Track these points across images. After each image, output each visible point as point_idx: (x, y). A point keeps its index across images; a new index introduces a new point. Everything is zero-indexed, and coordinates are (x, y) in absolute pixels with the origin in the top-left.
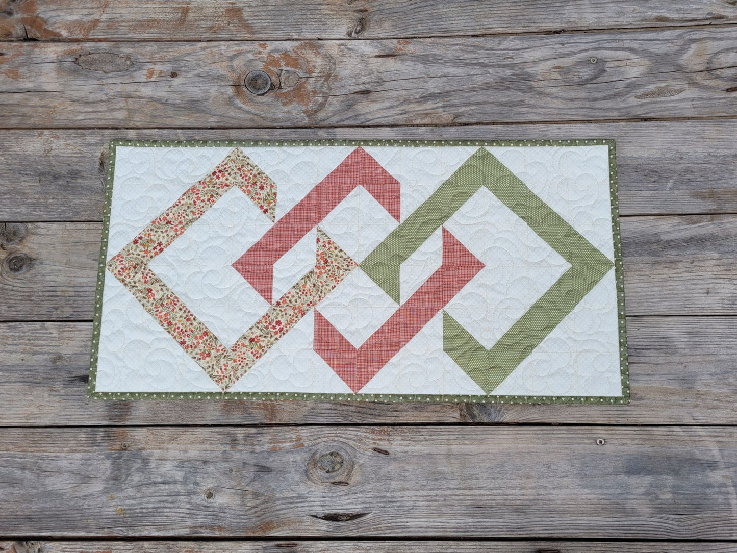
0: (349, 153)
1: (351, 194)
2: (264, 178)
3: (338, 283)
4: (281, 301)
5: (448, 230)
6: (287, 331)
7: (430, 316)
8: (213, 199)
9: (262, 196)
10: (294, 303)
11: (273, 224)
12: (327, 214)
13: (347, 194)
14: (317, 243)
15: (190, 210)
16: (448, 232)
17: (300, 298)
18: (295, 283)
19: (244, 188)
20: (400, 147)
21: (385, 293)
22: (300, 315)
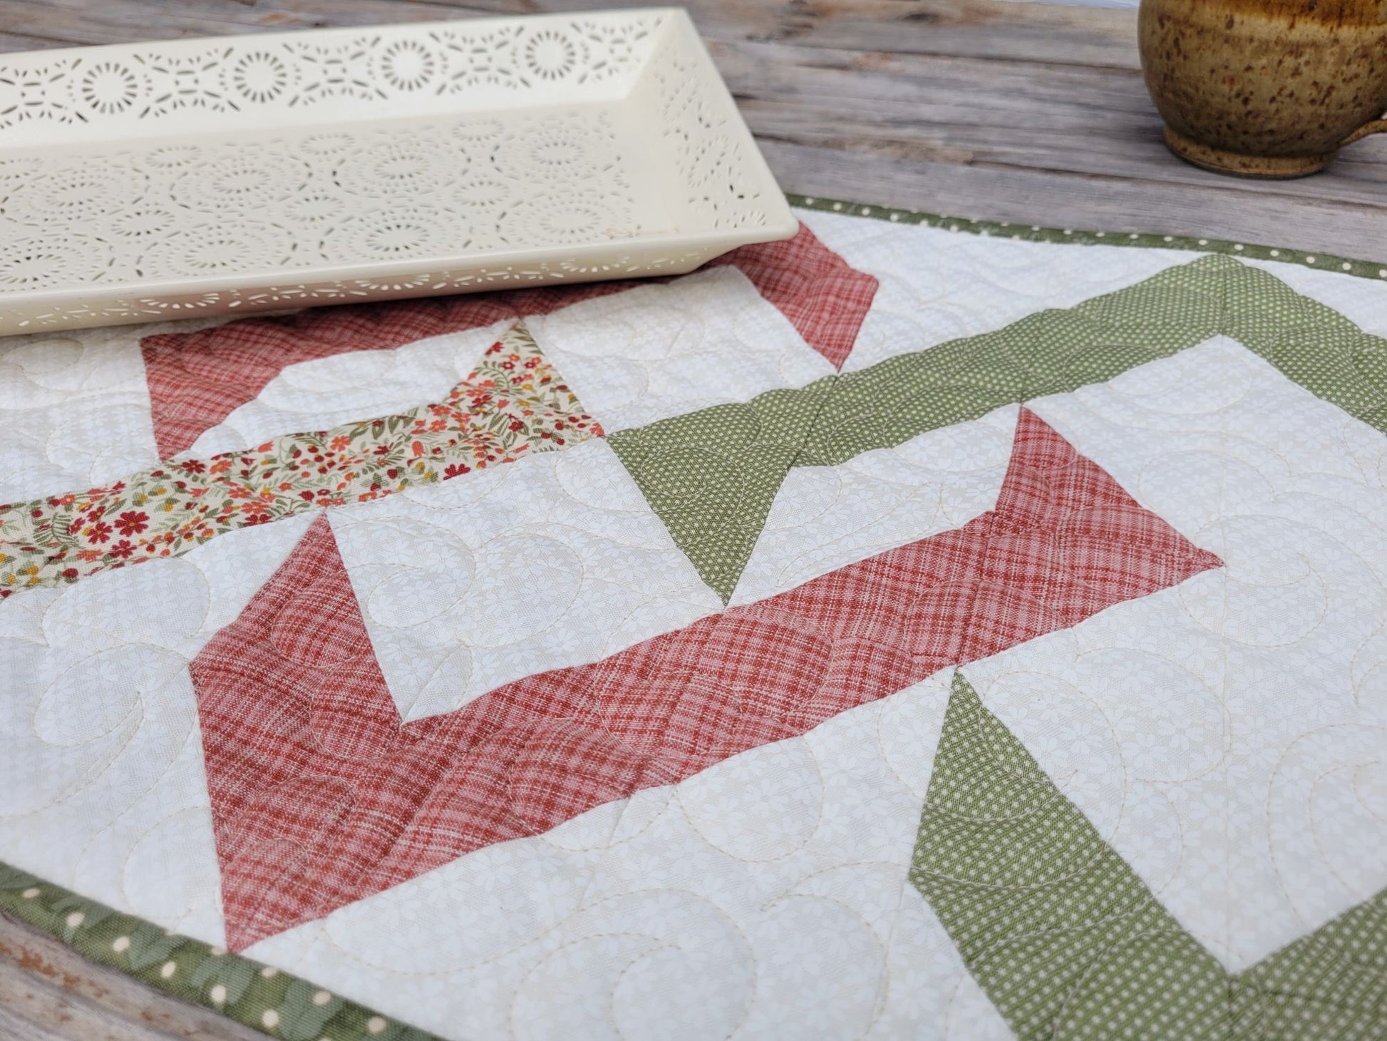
3: (482, 464)
4: (210, 464)
5: (1046, 419)
6: (141, 561)
14: (489, 352)
16: (1042, 423)
17: (294, 468)
20: (906, 224)
21: (674, 544)
22: (242, 517)
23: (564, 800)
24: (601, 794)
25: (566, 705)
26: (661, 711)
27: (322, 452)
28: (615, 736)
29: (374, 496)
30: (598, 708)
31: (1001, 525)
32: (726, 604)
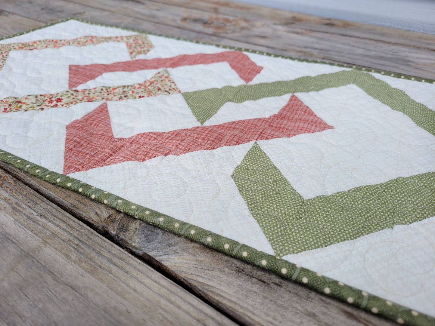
3: (148, 97)
4: (81, 91)
5: (298, 97)
8: (101, 42)
11: (130, 60)
14: (156, 74)
17: (101, 93)
19: (129, 44)
20: (275, 57)
21: (192, 114)
22: (86, 100)
23: (149, 155)
24: (159, 154)
25: (156, 139)
26: (179, 142)
27: (109, 91)
28: (166, 146)
29: (119, 100)
30: (163, 140)
31: (278, 117)
32: (202, 125)
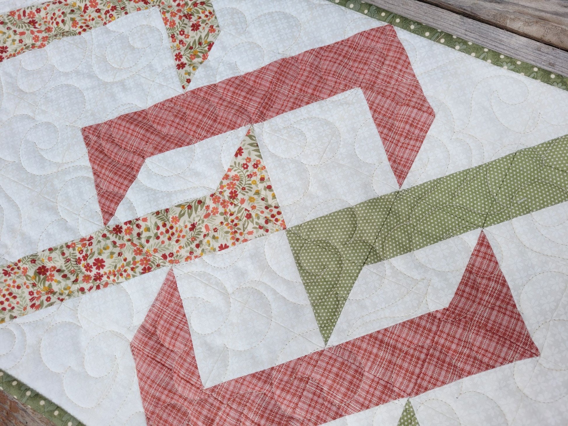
0: (367, 28)
1: (335, 98)
2: (207, 13)
3: (234, 244)
5: (492, 244)
6: (106, 285)
7: (375, 400)
8: (114, 13)
9: (189, 41)
10: (143, 241)
11: (181, 91)
12: (278, 114)
13: (329, 95)
14: (236, 155)
15: (72, 16)
16: (489, 247)
17: (158, 238)
18: (163, 207)
19: (168, 15)
20: (463, 54)
22: (140, 268)
27: (168, 227)
29: (191, 259)
31: (448, 316)
32: (326, 345)
